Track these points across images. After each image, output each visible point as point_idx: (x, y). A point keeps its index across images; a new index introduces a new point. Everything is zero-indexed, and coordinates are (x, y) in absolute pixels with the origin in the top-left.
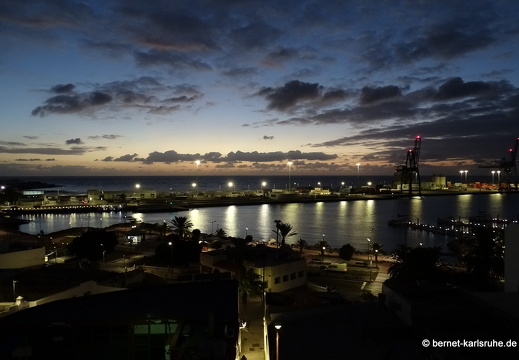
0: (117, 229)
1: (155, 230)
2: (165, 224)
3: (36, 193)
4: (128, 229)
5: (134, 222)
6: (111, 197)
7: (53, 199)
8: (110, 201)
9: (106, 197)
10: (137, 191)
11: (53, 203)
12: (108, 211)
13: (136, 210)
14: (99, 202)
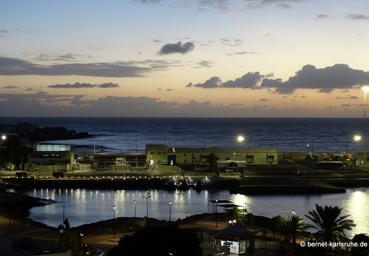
0: (201, 224)
1: (274, 230)
2: (295, 219)
3: (57, 148)
4: (221, 226)
5: (232, 211)
6: (189, 161)
7: (86, 161)
8: (186, 168)
9: (181, 159)
10: (238, 148)
11: (85, 169)
12: (184, 187)
13: (236, 188)
14: (168, 169)
